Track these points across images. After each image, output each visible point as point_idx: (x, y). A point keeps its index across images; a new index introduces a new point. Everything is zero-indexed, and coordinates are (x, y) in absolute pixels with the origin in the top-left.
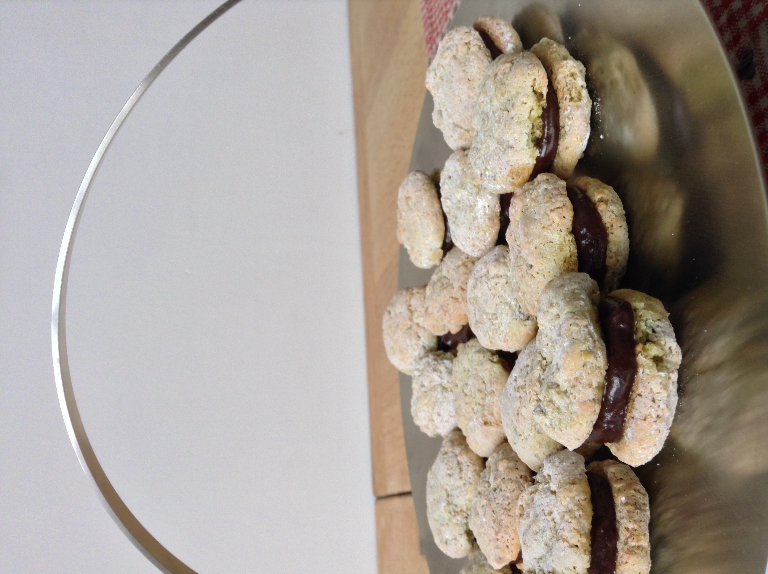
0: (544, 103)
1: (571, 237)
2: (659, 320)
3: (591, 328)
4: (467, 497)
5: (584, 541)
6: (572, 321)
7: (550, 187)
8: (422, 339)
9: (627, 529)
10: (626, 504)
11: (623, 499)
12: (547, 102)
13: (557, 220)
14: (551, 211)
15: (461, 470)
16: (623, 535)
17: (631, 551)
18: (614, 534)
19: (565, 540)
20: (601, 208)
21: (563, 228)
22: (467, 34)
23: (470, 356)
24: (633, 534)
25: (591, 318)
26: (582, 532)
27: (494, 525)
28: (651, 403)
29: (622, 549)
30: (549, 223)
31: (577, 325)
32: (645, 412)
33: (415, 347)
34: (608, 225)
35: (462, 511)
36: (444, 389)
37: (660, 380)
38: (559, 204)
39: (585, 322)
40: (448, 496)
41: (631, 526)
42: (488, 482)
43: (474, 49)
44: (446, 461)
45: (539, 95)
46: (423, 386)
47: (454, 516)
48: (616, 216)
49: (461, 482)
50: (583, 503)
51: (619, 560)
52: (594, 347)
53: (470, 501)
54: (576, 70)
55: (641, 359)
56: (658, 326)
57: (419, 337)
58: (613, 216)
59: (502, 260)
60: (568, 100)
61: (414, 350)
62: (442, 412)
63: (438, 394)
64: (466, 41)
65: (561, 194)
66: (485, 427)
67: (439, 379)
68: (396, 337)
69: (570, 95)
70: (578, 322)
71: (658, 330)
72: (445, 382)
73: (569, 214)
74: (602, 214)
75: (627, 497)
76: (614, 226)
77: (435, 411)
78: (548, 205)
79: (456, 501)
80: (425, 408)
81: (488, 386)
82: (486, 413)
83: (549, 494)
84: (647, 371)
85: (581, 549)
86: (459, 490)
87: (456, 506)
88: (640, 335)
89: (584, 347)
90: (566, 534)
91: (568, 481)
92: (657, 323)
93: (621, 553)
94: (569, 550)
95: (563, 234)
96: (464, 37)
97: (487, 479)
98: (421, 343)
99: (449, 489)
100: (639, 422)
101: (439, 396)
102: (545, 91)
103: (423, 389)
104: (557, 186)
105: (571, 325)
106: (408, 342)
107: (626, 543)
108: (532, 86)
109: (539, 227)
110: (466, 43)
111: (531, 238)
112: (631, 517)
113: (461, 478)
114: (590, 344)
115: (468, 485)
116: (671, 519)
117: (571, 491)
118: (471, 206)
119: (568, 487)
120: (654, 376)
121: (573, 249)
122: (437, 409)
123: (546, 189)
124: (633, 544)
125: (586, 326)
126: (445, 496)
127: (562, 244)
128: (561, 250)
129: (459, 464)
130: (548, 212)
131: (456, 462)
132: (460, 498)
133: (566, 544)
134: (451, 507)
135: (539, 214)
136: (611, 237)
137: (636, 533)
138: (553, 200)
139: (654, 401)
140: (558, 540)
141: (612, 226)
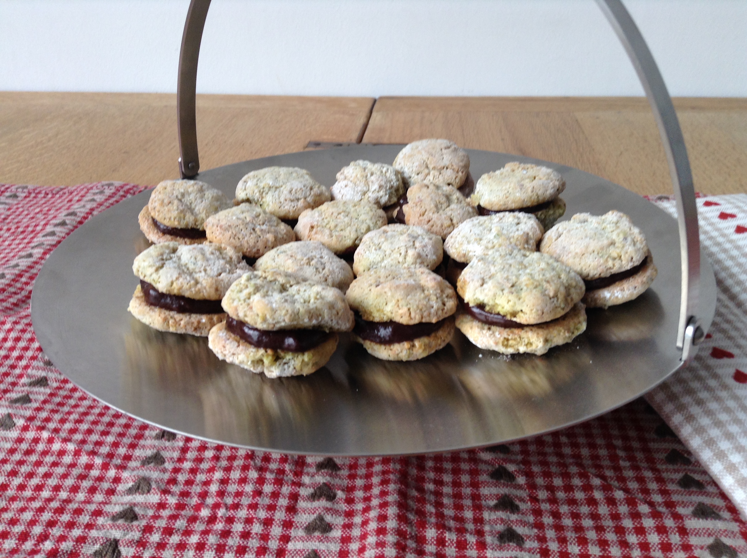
0: (508, 317)
1: (385, 319)
2: (295, 368)
3: (283, 324)
4: (271, 203)
5: (175, 292)
6: (290, 312)
7: (433, 311)
8: (416, 177)
9: (181, 320)
10: (199, 322)
11: (204, 321)
12: (508, 321)
13: (401, 311)
14: (409, 309)
15: (292, 201)
16: (178, 316)
17: (166, 320)
18: (181, 310)
19: (177, 279)
20: (406, 345)
21: (393, 315)
22: (630, 259)
23: (368, 221)
24: (177, 323)
25: (290, 326)
26: (181, 291)
27: (227, 226)
28: (232, 352)
29: (169, 315)
30: (400, 305)
31: (286, 315)
32: (228, 347)
33: (411, 169)
34: (392, 347)
35: (262, 198)
36: (364, 193)
37: (245, 360)
38: (413, 315)
39: (287, 320)
40: (276, 188)
41: (182, 323)
42: (263, 224)
43: (610, 264)
44: (304, 189)
45: (514, 314)
46: (372, 174)
47: (260, 191)
48: (398, 355)
49: (282, 199)
50: (201, 294)
51: (163, 311)
52: (269, 324)
53: (268, 205)
54: (534, 347)
55: (262, 351)
56: (289, 367)
57: (418, 174)
58: (397, 352)
59: (419, 261)
60: (506, 336)
61: (409, 169)
62: (347, 188)
63: (361, 187)
64: (622, 257)
65: (422, 318)
66: (309, 226)
67: (373, 189)
68: (423, 152)
69: (512, 339)
70: (288, 316)
71: (286, 366)
72: (370, 194)
73: (404, 320)
74: (401, 344)
75: (205, 324)
76: (390, 352)
77: (349, 183)
78: (415, 307)
79: (270, 193)
80: (354, 175)
81: (337, 233)
82: (319, 228)
83: (220, 271)
84: (252, 354)
85: (169, 288)
86: (277, 197)
87: (267, 193)
88: (282, 354)
89: (268, 317)
90: (181, 280)
91: (219, 287)
92: (292, 367)
93: (167, 313)
94: (170, 280)
95: (389, 314)
96: (627, 256)
97: (266, 223)
98: (413, 175)
99: (282, 189)
100: (223, 342)
101: (359, 188)
102: (517, 320)
103: (369, 175)
104: (432, 315)
105: (287, 311)
106: (416, 164)
107: (172, 318)
108: (522, 311)
109: (400, 298)
110: (621, 257)
111: (393, 290)
112: (188, 324)
113: (286, 200)
114: (270, 321)
115: (279, 205)
116: (192, 348)
117: (211, 287)
118: (481, 240)
119: (214, 286)
120: (248, 357)
121: (377, 319)
122: (351, 185)
123: (433, 307)
124: (170, 322)
125: (284, 320)
126: (277, 185)
127: (383, 311)
128: (378, 311)
129: (298, 200)
130: (409, 306)
131: (300, 197)
132: (271, 198)
133: (174, 278)
134: (266, 189)
135: (411, 299)
136: (383, 347)
137: (177, 325)
138: (418, 311)
139: (234, 354)
140: (179, 274)
141: (391, 350)
